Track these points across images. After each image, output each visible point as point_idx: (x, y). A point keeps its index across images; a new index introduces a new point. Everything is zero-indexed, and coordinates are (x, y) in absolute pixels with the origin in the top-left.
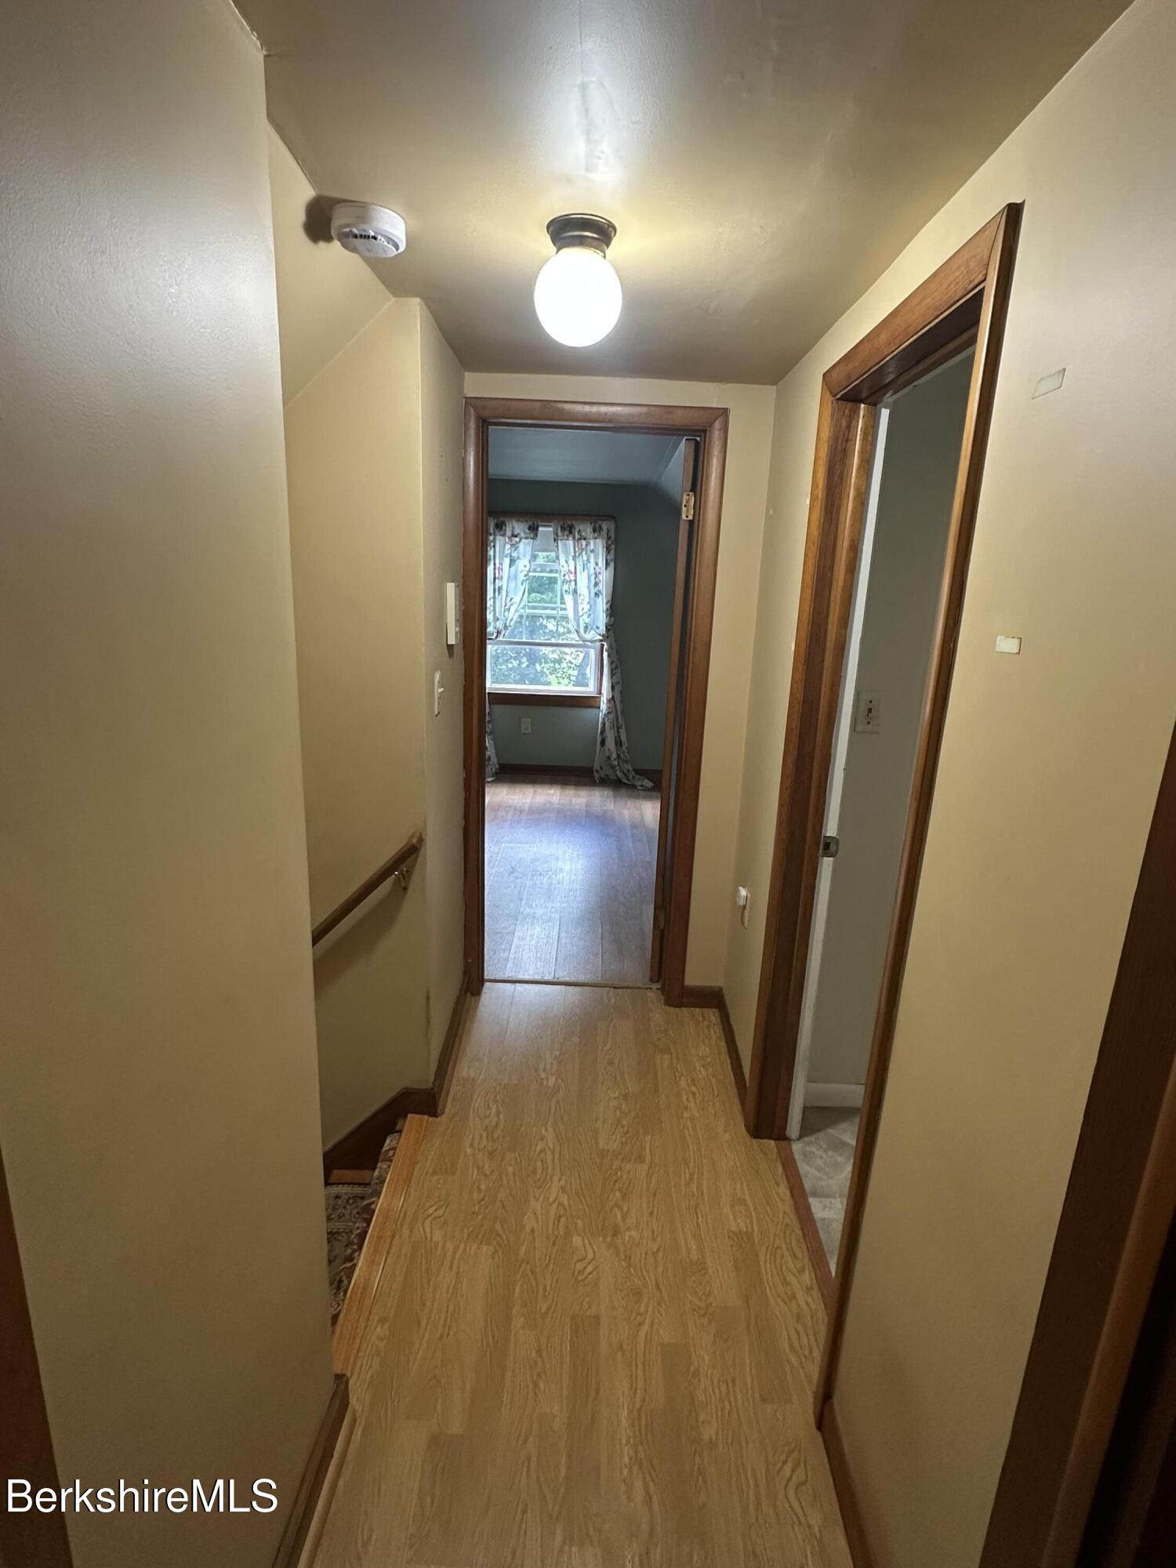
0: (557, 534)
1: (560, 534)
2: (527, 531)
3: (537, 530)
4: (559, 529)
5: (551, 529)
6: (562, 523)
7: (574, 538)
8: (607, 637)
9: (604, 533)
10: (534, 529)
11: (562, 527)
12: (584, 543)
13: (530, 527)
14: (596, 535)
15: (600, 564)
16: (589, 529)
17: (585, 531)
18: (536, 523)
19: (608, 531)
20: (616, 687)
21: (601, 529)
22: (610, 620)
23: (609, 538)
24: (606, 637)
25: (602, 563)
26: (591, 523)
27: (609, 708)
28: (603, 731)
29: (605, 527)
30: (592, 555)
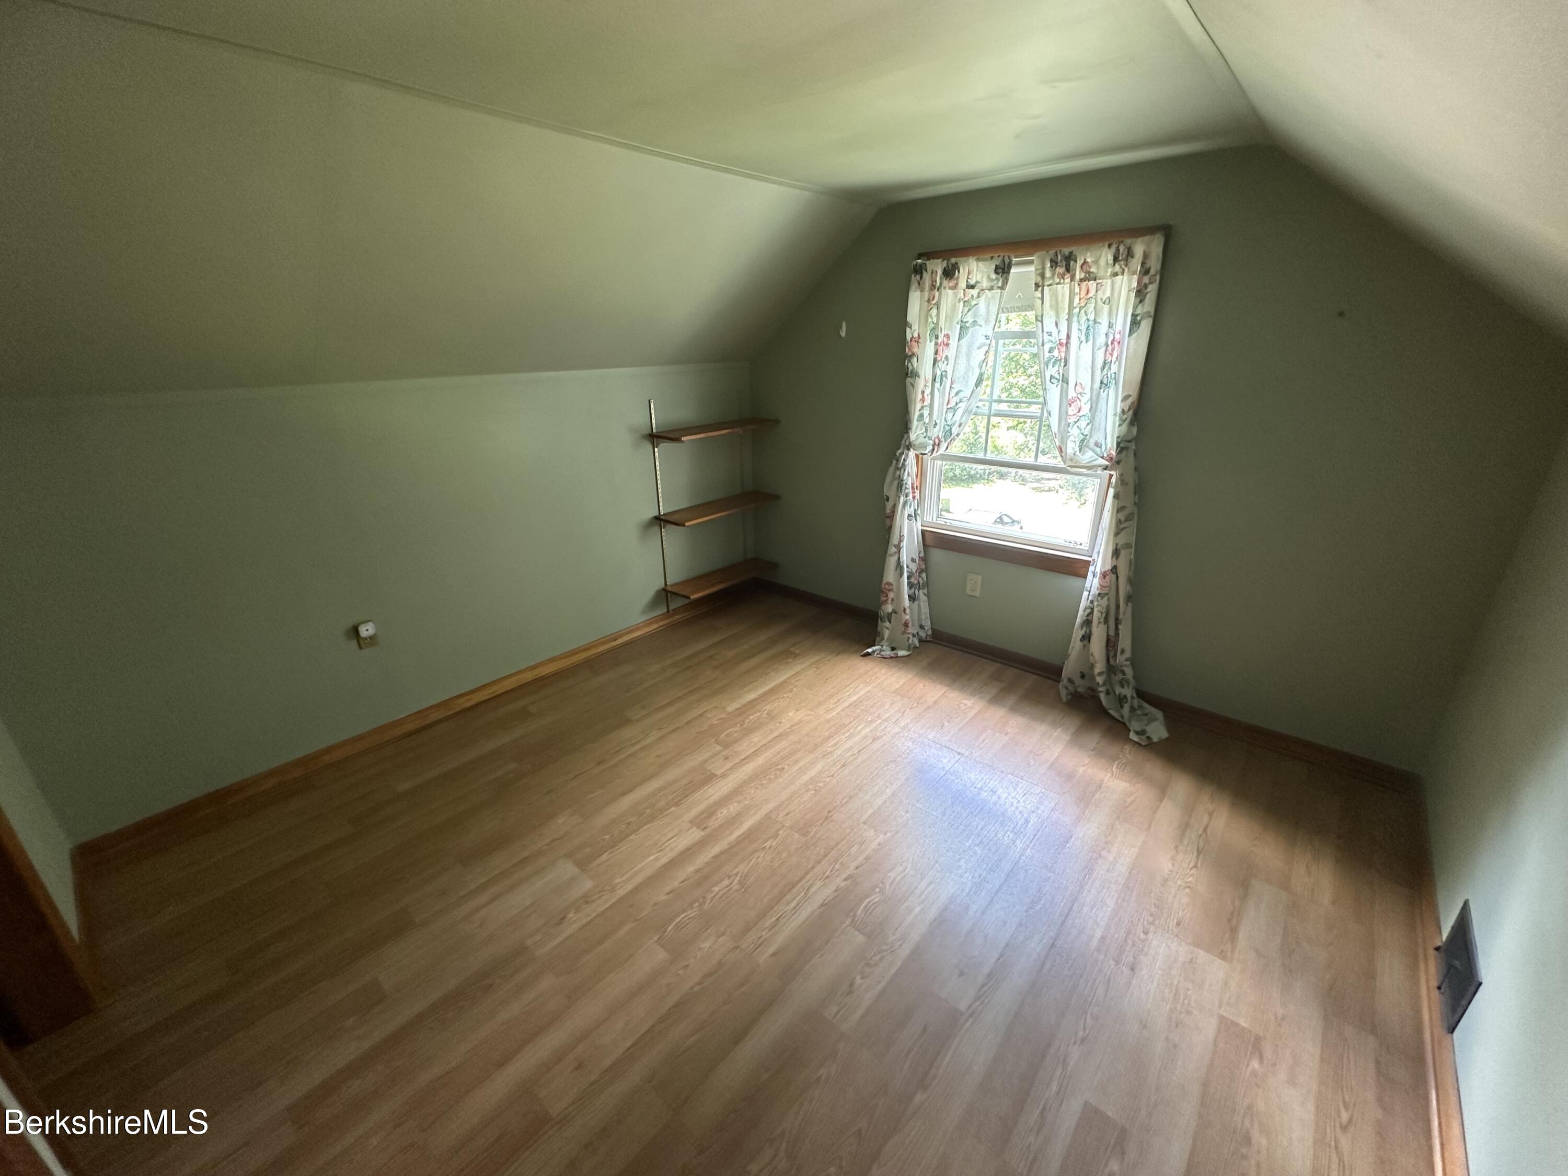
0: (1042, 275)
1: (1048, 274)
2: (994, 276)
3: (1008, 272)
4: (1048, 265)
5: (1032, 268)
6: (1052, 252)
7: (1072, 278)
8: (1118, 463)
9: (1136, 263)
10: (1004, 272)
11: (1051, 261)
12: (1092, 285)
13: (997, 268)
14: (1117, 268)
15: (1119, 327)
16: (1107, 255)
17: (1096, 262)
18: (1007, 261)
19: (1146, 256)
20: (1123, 553)
21: (1130, 254)
22: (1129, 430)
23: (1145, 271)
24: (1116, 462)
25: (1122, 321)
26: (1110, 246)
27: (1102, 586)
28: (1088, 622)
29: (1139, 250)
30: (1106, 307)
